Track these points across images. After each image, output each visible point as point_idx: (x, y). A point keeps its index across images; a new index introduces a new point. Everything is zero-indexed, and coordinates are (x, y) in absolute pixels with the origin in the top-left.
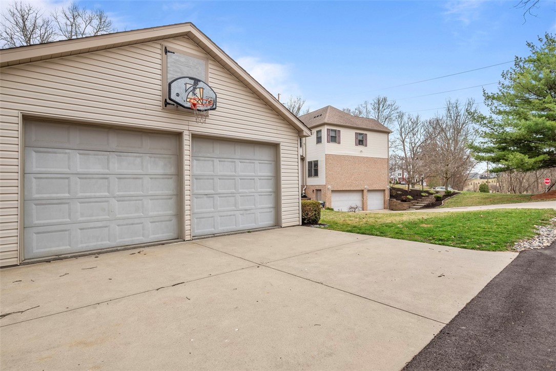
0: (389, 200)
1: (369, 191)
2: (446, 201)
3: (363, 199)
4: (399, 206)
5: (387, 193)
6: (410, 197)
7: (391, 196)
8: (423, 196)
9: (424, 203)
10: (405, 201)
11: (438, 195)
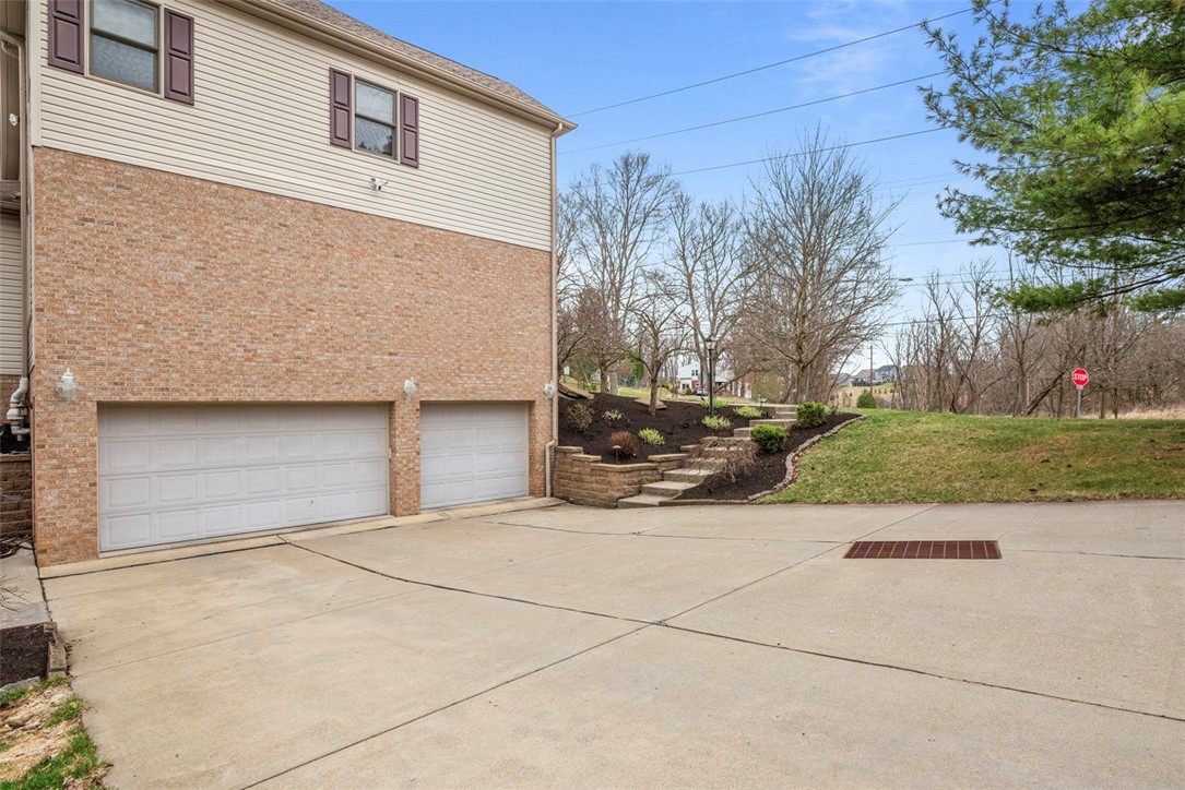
0: (556, 451)
1: (427, 407)
2: (806, 460)
3: (394, 451)
4: (593, 484)
5: (547, 419)
6: (651, 435)
7: (569, 431)
8: (708, 431)
9: (710, 466)
10: (623, 456)
11: (770, 426)
